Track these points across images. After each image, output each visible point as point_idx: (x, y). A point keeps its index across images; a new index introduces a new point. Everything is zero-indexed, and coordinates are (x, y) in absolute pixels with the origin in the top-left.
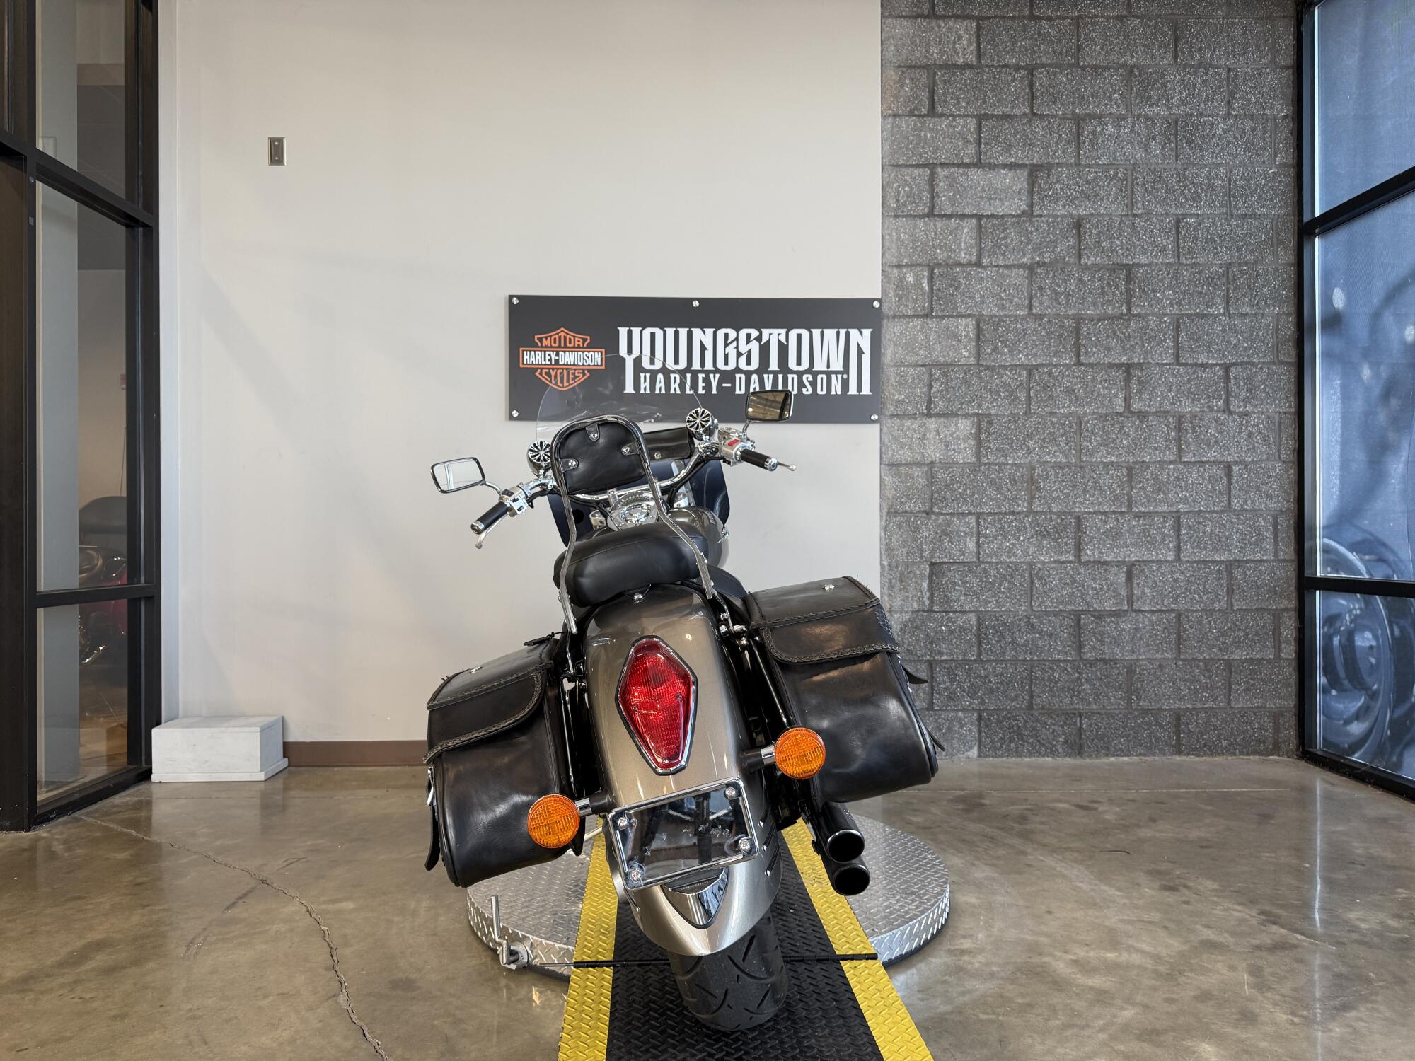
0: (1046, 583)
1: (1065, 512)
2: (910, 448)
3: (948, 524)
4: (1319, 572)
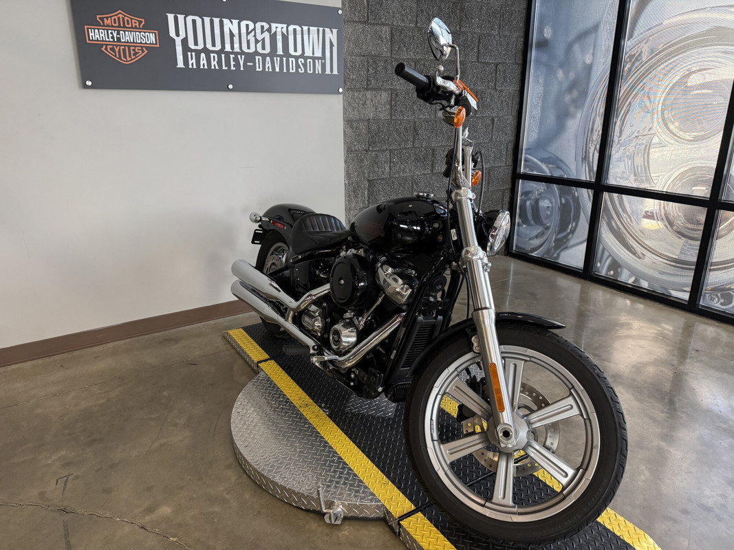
0: (419, 186)
1: (428, 147)
2: (358, 110)
3: (377, 156)
4: (522, 170)
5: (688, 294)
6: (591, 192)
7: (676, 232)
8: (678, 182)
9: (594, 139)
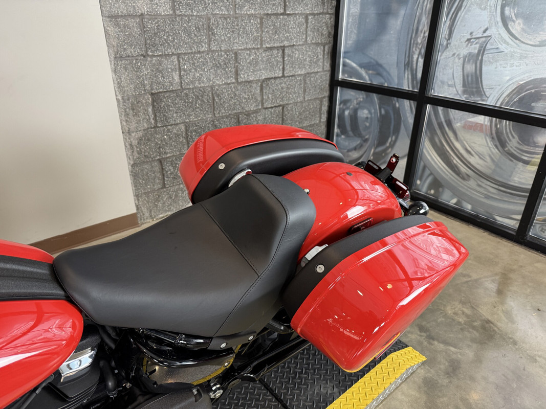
0: (221, 99)
1: (229, 50)
2: (125, 3)
3: (160, 63)
4: (341, 77)
5: (519, 222)
6: (413, 104)
7: (508, 153)
8: (514, 97)
9: (419, 41)
